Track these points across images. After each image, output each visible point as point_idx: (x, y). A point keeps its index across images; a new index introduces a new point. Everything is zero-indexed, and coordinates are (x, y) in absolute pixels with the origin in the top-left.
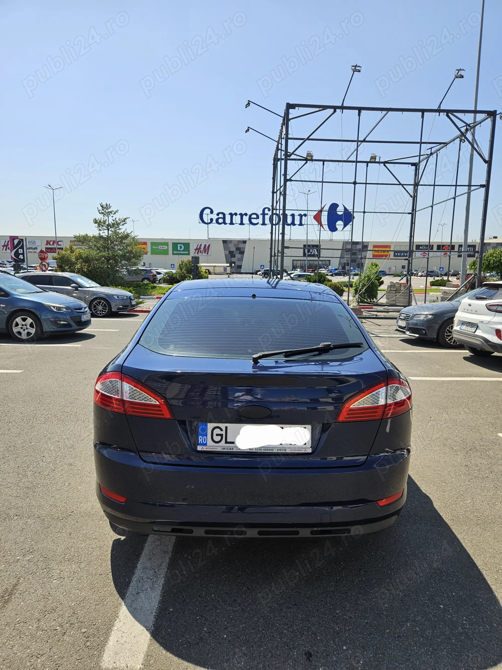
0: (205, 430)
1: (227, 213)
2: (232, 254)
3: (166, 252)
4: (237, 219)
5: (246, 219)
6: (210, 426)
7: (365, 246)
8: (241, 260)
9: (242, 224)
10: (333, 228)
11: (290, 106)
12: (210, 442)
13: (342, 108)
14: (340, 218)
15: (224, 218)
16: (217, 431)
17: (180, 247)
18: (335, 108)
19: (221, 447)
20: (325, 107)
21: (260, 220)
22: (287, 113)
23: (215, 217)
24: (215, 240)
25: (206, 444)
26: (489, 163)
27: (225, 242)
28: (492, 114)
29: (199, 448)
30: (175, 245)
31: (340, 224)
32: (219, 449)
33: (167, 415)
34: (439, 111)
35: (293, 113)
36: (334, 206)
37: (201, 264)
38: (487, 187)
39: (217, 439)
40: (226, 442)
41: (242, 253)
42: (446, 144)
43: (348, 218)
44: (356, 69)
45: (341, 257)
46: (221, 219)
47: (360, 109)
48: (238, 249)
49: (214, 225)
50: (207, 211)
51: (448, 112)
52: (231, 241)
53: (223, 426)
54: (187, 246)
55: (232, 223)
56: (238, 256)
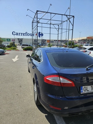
0: (82, 88)
1: (18, 33)
2: (20, 41)
3: (5, 41)
4: (20, 34)
5: (22, 34)
6: (83, 87)
7: (46, 40)
8: (22, 42)
9: (21, 35)
10: (40, 37)
11: (37, 11)
12: (83, 91)
13: (48, 12)
14: (41, 35)
15: (18, 34)
16: (85, 88)
17: (8, 40)
18: (46, 12)
19: (86, 92)
20: (44, 12)
21: (25, 35)
22: (37, 12)
23: (16, 34)
24: (16, 38)
25: (82, 92)
26: (73, 25)
27: (18, 39)
28: (73, 16)
29: (81, 93)
30: (7, 39)
31: (41, 36)
32: (86, 93)
33: (74, 86)
34: (65, 15)
35: (38, 12)
36: (40, 33)
37: (15, 43)
38: (73, 30)
39: (85, 90)
40: (87, 91)
41: (22, 41)
42: (64, 21)
43: (42, 35)
44: (51, 5)
45: (42, 42)
46: (17, 34)
47: (51, 13)
48: (21, 40)
49: (15, 35)
50: (14, 32)
51: (66, 15)
52: (19, 39)
53: (86, 87)
54: (10, 39)
55: (19, 35)
56: (21, 42)
